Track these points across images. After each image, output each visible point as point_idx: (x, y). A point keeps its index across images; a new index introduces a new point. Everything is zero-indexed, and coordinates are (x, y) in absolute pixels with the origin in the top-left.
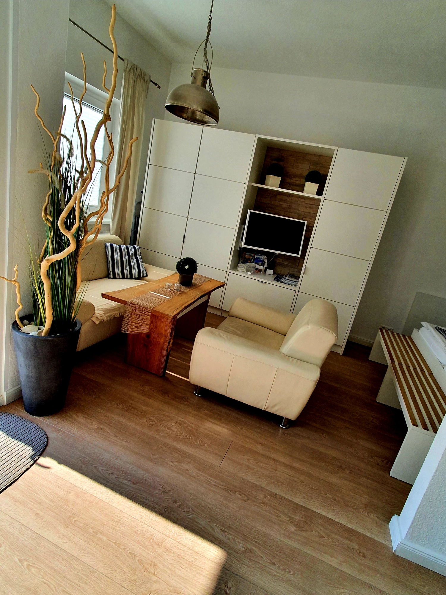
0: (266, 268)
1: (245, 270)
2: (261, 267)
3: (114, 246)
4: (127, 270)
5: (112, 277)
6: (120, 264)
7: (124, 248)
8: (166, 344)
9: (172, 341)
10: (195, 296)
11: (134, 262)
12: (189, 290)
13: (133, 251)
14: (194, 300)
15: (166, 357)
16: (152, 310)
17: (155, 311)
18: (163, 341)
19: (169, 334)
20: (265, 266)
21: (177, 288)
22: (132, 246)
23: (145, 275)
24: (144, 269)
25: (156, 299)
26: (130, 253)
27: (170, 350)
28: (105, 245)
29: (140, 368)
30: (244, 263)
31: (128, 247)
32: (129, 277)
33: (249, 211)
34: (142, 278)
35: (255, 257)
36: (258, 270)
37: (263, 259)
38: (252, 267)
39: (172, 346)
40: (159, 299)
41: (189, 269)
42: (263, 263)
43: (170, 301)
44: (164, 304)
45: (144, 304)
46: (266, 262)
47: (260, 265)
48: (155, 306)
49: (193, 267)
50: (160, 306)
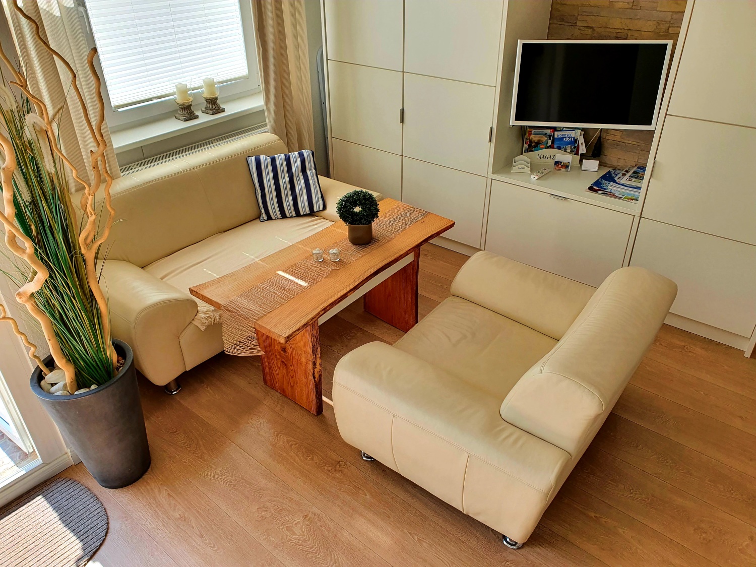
0: (583, 157)
1: (527, 170)
2: (566, 157)
3: (262, 161)
4: (288, 202)
5: (265, 218)
6: (274, 193)
7: (282, 161)
8: (311, 366)
9: (318, 362)
10: (363, 274)
11: (300, 185)
12: (361, 256)
13: (299, 162)
14: (356, 284)
15: (315, 387)
16: (256, 325)
17: (259, 325)
18: (303, 360)
19: (310, 351)
20: (581, 152)
21: (333, 256)
22: (297, 154)
23: (321, 209)
24: (320, 196)
25: (276, 294)
26: (294, 170)
27: (320, 375)
28: (246, 162)
29: (286, 396)
30: (532, 151)
31: (289, 156)
32: (294, 215)
33: (520, 43)
34: (315, 214)
35: (554, 134)
36: (561, 165)
37: (574, 137)
38: (549, 157)
39: (321, 368)
40: (284, 291)
41: (361, 212)
42: (575, 147)
43: (303, 293)
44: (287, 304)
45: (247, 310)
46: (582, 144)
47: (569, 151)
48: (265, 314)
49: (370, 209)
50: (275, 311)
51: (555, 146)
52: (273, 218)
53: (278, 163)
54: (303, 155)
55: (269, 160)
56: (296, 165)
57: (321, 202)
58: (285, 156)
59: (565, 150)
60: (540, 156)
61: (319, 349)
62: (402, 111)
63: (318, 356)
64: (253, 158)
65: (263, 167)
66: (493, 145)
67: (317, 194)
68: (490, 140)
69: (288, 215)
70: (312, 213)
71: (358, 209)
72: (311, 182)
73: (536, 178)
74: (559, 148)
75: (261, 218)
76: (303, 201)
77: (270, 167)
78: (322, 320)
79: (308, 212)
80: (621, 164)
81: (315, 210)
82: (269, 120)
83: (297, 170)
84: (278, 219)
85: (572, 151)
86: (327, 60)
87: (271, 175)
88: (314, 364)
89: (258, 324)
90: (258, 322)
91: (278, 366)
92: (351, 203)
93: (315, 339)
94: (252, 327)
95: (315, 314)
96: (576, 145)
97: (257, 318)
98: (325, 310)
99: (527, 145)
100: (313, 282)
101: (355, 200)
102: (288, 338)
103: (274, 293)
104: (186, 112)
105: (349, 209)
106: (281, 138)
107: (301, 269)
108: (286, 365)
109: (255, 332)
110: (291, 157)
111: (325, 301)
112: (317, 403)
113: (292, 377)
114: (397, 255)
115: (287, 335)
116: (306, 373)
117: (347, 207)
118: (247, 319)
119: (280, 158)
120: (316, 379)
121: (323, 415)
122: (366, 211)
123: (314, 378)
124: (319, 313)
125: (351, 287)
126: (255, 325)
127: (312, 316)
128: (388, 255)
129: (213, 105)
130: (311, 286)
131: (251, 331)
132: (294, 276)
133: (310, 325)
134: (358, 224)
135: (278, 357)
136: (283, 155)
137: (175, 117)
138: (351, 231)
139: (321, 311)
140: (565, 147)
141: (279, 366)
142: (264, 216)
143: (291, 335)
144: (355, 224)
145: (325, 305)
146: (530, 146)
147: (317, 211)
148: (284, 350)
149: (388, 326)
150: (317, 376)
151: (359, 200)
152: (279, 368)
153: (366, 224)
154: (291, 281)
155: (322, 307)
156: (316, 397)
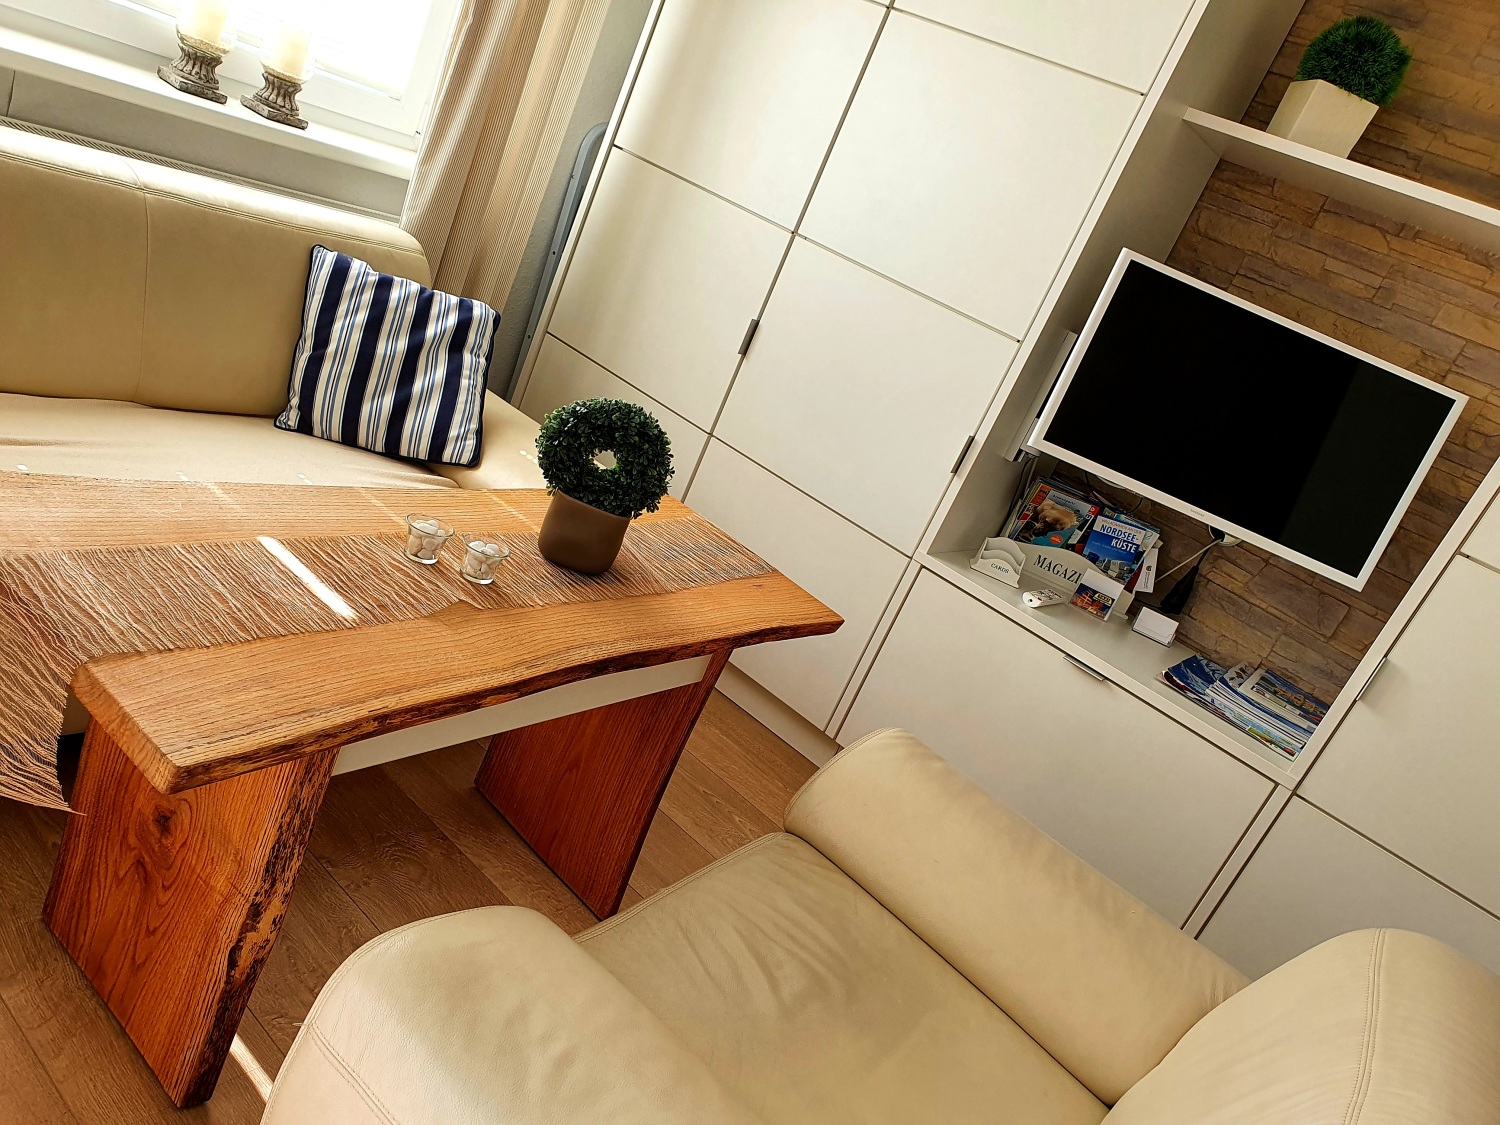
0: (1141, 601)
1: (1013, 578)
2: (1113, 589)
3: (353, 273)
4: (378, 406)
5: (294, 423)
6: (348, 368)
7: (407, 299)
8: (236, 917)
9: (275, 908)
10: (559, 652)
11: (431, 376)
12: (563, 599)
13: (452, 320)
14: (527, 674)
15: (221, 999)
16: (82, 676)
17: (94, 683)
18: (220, 883)
19: (259, 857)
20: (1140, 587)
21: (475, 563)
22: (454, 300)
23: (465, 459)
24: (474, 426)
25: (224, 601)
26: (430, 331)
27: (258, 963)
28: (305, 257)
29: (97, 993)
30: (1027, 540)
31: (432, 296)
32: (380, 447)
33: (1125, 257)
34: (442, 469)
35: (1094, 521)
36: (1091, 597)
37: (1138, 546)
38: (1062, 571)
39: (272, 937)
40: (255, 602)
41: (613, 472)
42: (1131, 571)
43: (326, 636)
44: (246, 647)
45: (75, 611)
46: (1149, 568)
47: (1114, 575)
48: (142, 648)
49: (643, 474)
50: (185, 654)
51: (1086, 551)
52: (317, 430)
53: (395, 294)
54: (470, 309)
55: (373, 277)
56: (441, 323)
57: (471, 443)
58: (422, 291)
59: (1105, 571)
60: (1041, 561)
61: (295, 864)
62: (755, 326)
63: (280, 888)
64: (330, 257)
65: (348, 287)
66: (958, 483)
67: (469, 420)
68: (956, 470)
69: (362, 440)
70: (432, 463)
71: (605, 461)
72: (464, 382)
73: (1037, 603)
74: (1093, 559)
75: (282, 418)
76: (420, 422)
77: (368, 296)
78: (353, 759)
79: (423, 455)
80: (1225, 649)
81: (446, 456)
82: (414, 205)
83: (438, 339)
84: (329, 439)
85: (1119, 578)
86: (612, 144)
87: (362, 317)
88: (255, 912)
89: (89, 676)
90: (94, 669)
91: (116, 873)
92: (594, 428)
93: (297, 821)
94: (58, 680)
95: (339, 721)
96: (1136, 567)
97: (96, 651)
98: (385, 723)
99: (1021, 523)
100: (374, 614)
101: (612, 423)
102: (191, 777)
103: (218, 594)
104: (196, 69)
105: (581, 445)
106: (427, 250)
107: (350, 560)
108: (147, 879)
109: (63, 703)
110: (436, 299)
111: (397, 691)
112: (202, 1060)
113: (151, 933)
114: (676, 641)
115: (189, 762)
116: (210, 936)
117: (580, 436)
118: (53, 637)
119: (404, 290)
120: (237, 974)
121: (206, 1114)
122: (629, 473)
123: (232, 963)
124: (356, 724)
125: (507, 678)
126: (75, 675)
127: (327, 724)
128: (650, 630)
129: (280, 98)
130: (363, 622)
131: (50, 699)
132: (315, 572)
133: (301, 756)
134: (590, 503)
135: (132, 840)
136: (415, 287)
137: (159, 71)
138: (556, 516)
139: (367, 720)
140: (1109, 561)
141: (121, 874)
142: (293, 417)
143: (206, 767)
144: (580, 499)
145: (392, 703)
146: (1028, 527)
147: (450, 464)
148: (164, 821)
149: (532, 858)
150: (245, 958)
151: (625, 429)
152: (120, 881)
153: (613, 513)
154: (297, 582)
155: (377, 705)
156: (209, 1041)
